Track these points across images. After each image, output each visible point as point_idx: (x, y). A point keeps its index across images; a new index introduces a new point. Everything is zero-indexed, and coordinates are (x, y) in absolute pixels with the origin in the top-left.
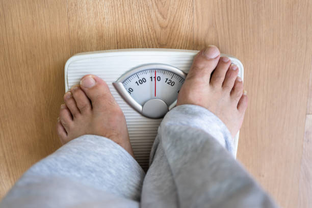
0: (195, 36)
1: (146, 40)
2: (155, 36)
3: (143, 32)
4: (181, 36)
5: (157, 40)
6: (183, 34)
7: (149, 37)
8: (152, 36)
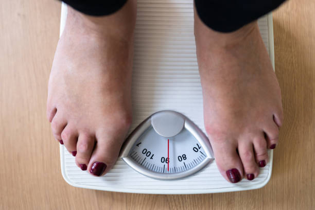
0: (125, 204)
1: (180, 200)
2: (171, 204)
3: (184, 208)
4: (140, 204)
5: (167, 200)
6: (138, 207)
7: (177, 203)
8: (174, 204)
